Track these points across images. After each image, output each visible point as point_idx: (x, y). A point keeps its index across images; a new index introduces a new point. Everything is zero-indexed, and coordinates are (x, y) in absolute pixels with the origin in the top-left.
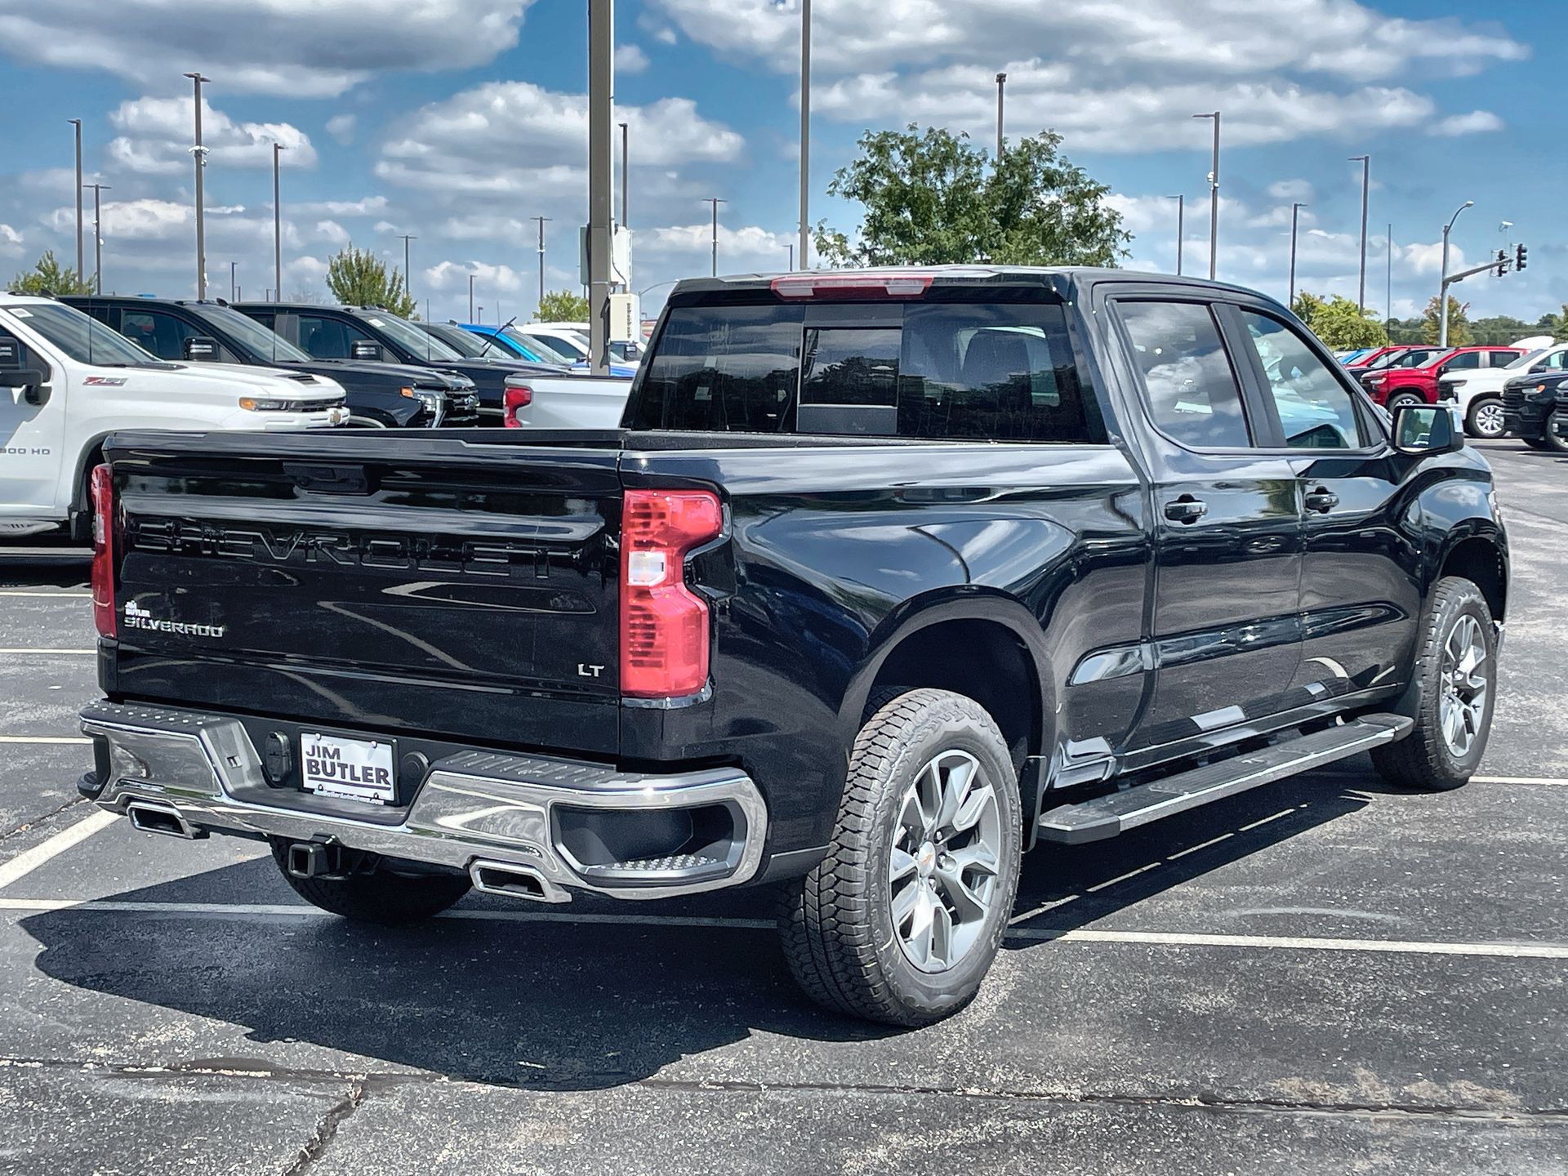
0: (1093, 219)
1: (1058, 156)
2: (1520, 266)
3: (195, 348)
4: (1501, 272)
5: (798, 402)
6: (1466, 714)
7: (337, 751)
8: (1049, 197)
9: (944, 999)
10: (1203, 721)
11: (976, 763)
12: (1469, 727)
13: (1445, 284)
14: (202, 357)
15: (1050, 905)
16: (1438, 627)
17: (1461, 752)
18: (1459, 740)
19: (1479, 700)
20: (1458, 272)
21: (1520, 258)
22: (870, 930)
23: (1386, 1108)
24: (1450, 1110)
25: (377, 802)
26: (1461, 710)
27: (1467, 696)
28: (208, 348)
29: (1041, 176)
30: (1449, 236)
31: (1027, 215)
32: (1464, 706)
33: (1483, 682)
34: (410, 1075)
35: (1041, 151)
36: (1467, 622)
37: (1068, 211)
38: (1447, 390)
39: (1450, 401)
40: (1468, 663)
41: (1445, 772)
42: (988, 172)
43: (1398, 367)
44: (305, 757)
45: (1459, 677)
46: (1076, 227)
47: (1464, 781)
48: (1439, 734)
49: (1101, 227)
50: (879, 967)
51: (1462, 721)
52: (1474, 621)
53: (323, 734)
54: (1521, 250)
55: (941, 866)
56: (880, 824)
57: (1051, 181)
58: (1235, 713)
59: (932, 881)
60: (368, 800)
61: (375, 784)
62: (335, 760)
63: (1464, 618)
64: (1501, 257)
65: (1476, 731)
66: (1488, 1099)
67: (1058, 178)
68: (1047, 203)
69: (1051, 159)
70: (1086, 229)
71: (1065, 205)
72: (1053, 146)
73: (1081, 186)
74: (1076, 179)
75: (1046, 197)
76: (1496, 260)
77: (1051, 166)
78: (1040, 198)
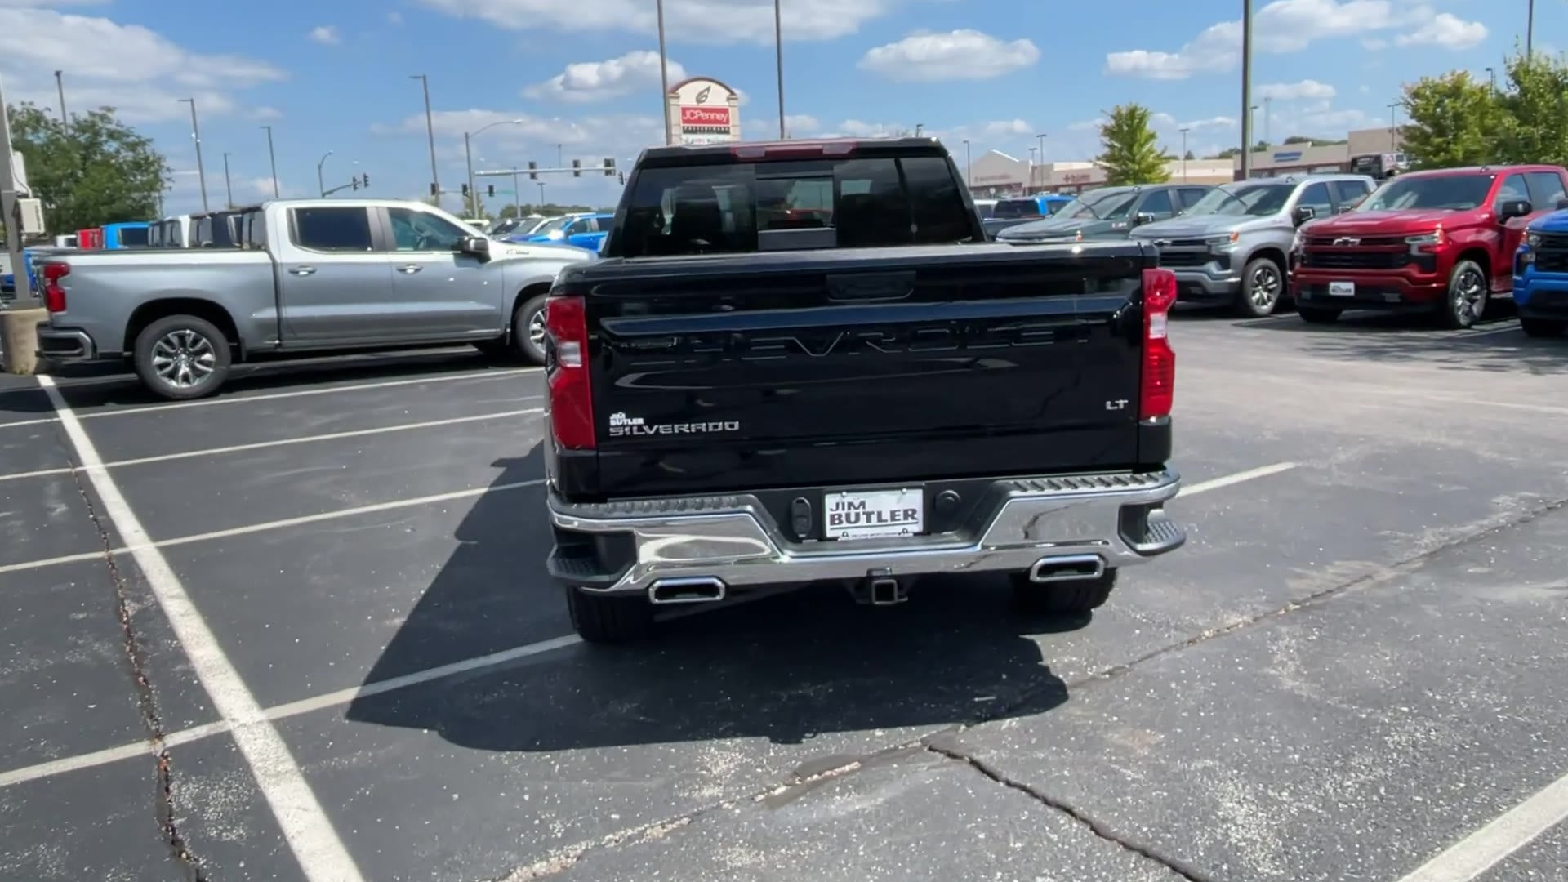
0: (145, 159)
1: (114, 121)
2: (366, 185)
7: (863, 504)
8: (115, 145)
21: (366, 181)
25: (906, 535)
29: (105, 132)
30: (322, 170)
31: (98, 158)
37: (127, 154)
42: (70, 133)
44: (828, 514)
46: (135, 163)
53: (848, 491)
54: (365, 177)
57: (112, 136)
60: (897, 536)
61: (902, 522)
62: (861, 510)
64: (354, 180)
67: (116, 135)
68: (112, 150)
69: (110, 123)
70: (142, 165)
71: (122, 151)
72: (109, 114)
73: (131, 139)
74: (128, 136)
75: (111, 147)
76: (351, 182)
77: (112, 127)
78: (105, 148)
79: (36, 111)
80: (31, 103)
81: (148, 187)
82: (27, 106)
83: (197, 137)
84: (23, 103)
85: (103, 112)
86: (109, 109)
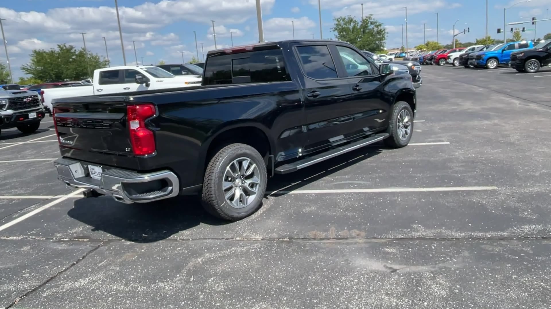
0: (380, 30)
1: (373, 19)
3: (183, 73)
4: (465, 33)
5: (232, 76)
6: (405, 131)
7: (94, 169)
8: (372, 26)
9: (243, 214)
10: (331, 140)
11: (249, 160)
12: (406, 133)
13: (454, 36)
14: (185, 74)
15: (293, 184)
16: (396, 113)
17: (404, 139)
18: (404, 136)
19: (409, 128)
20: (457, 34)
21: (468, 30)
22: (217, 202)
23: (332, 239)
24: (347, 239)
26: (404, 130)
27: (406, 127)
28: (186, 73)
29: (370, 22)
30: (455, 27)
31: (367, 31)
32: (405, 129)
33: (410, 123)
34: (117, 239)
35: (369, 18)
36: (404, 111)
37: (376, 29)
38: (449, 58)
39: (449, 59)
40: (406, 119)
41: (399, 144)
42: (360, 24)
43: (441, 54)
44: (90, 170)
45: (404, 123)
46: (377, 32)
47: (406, 145)
48: (398, 136)
49: (382, 32)
50: (221, 210)
51: (404, 132)
52: (406, 111)
53: (91, 165)
54: (468, 28)
55: (243, 184)
56: (217, 177)
57: (372, 23)
58: (342, 137)
59: (241, 187)
62: (94, 171)
63: (403, 110)
64: (465, 30)
65: (409, 134)
66: (358, 235)
67: (373, 23)
68: (371, 28)
69: (371, 19)
70: (379, 32)
71: (375, 28)
72: (371, 16)
73: (378, 24)
74: (376, 23)
75: (371, 27)
76: (464, 31)
77: (371, 21)
78: (370, 27)
79: (351, 18)
80: (350, 16)
81: (379, 40)
82: (349, 16)
83: (406, 20)
84: (348, 16)
85: (370, 16)
86: (371, 15)
